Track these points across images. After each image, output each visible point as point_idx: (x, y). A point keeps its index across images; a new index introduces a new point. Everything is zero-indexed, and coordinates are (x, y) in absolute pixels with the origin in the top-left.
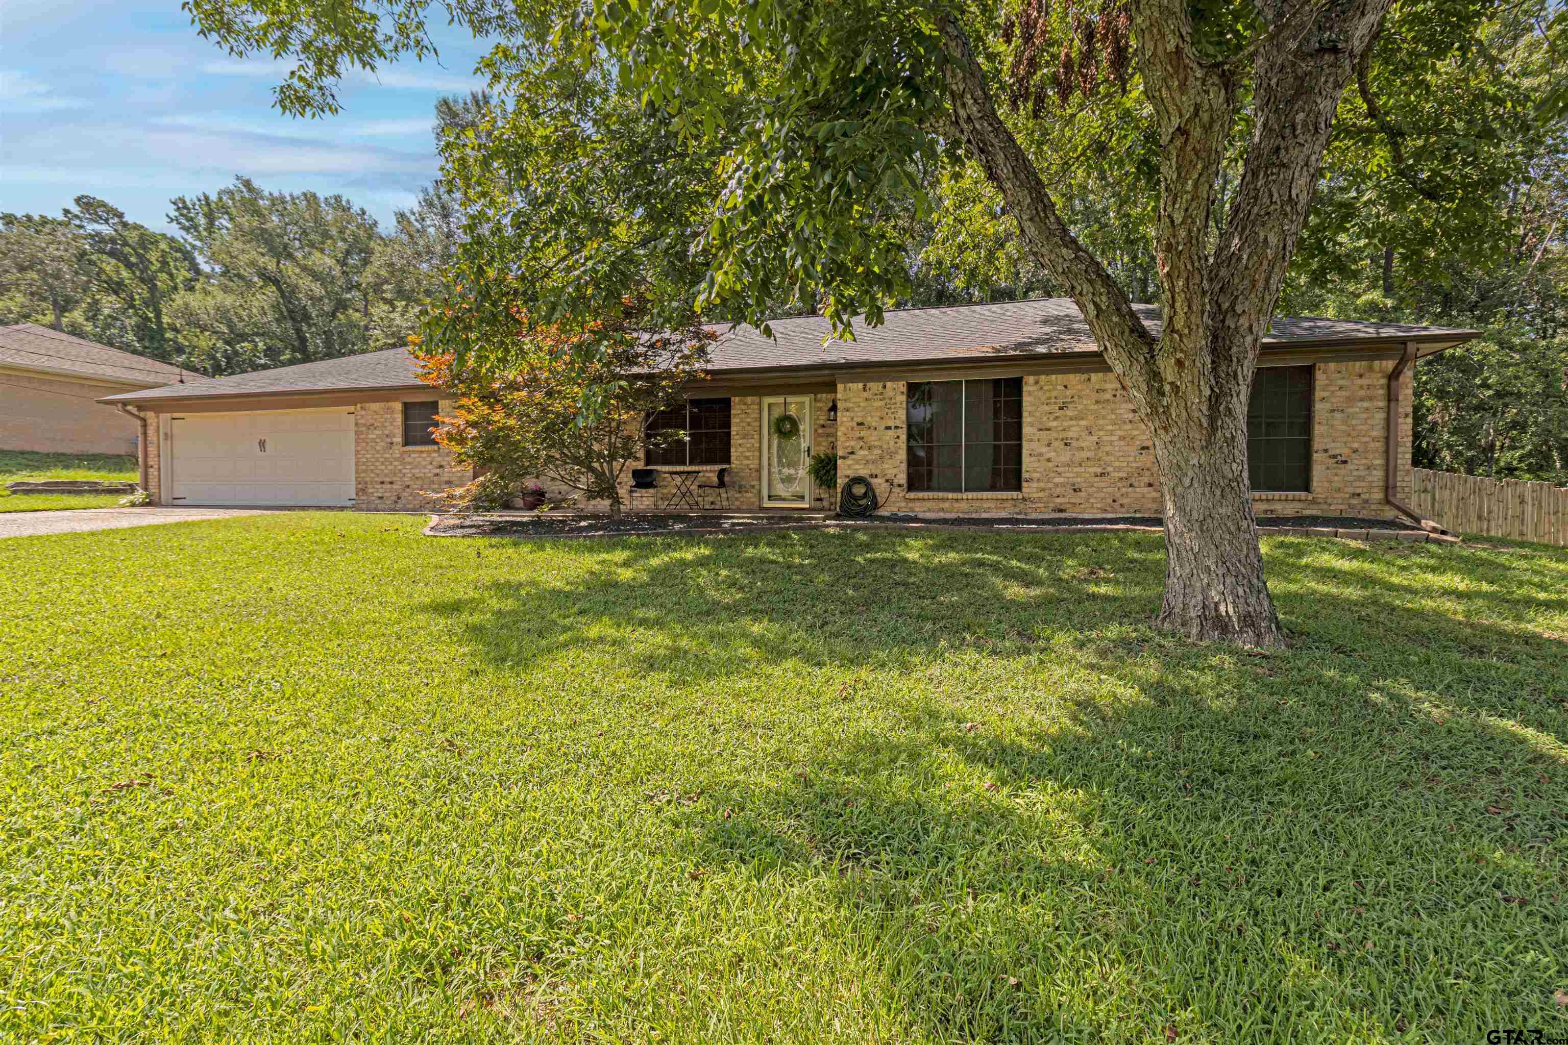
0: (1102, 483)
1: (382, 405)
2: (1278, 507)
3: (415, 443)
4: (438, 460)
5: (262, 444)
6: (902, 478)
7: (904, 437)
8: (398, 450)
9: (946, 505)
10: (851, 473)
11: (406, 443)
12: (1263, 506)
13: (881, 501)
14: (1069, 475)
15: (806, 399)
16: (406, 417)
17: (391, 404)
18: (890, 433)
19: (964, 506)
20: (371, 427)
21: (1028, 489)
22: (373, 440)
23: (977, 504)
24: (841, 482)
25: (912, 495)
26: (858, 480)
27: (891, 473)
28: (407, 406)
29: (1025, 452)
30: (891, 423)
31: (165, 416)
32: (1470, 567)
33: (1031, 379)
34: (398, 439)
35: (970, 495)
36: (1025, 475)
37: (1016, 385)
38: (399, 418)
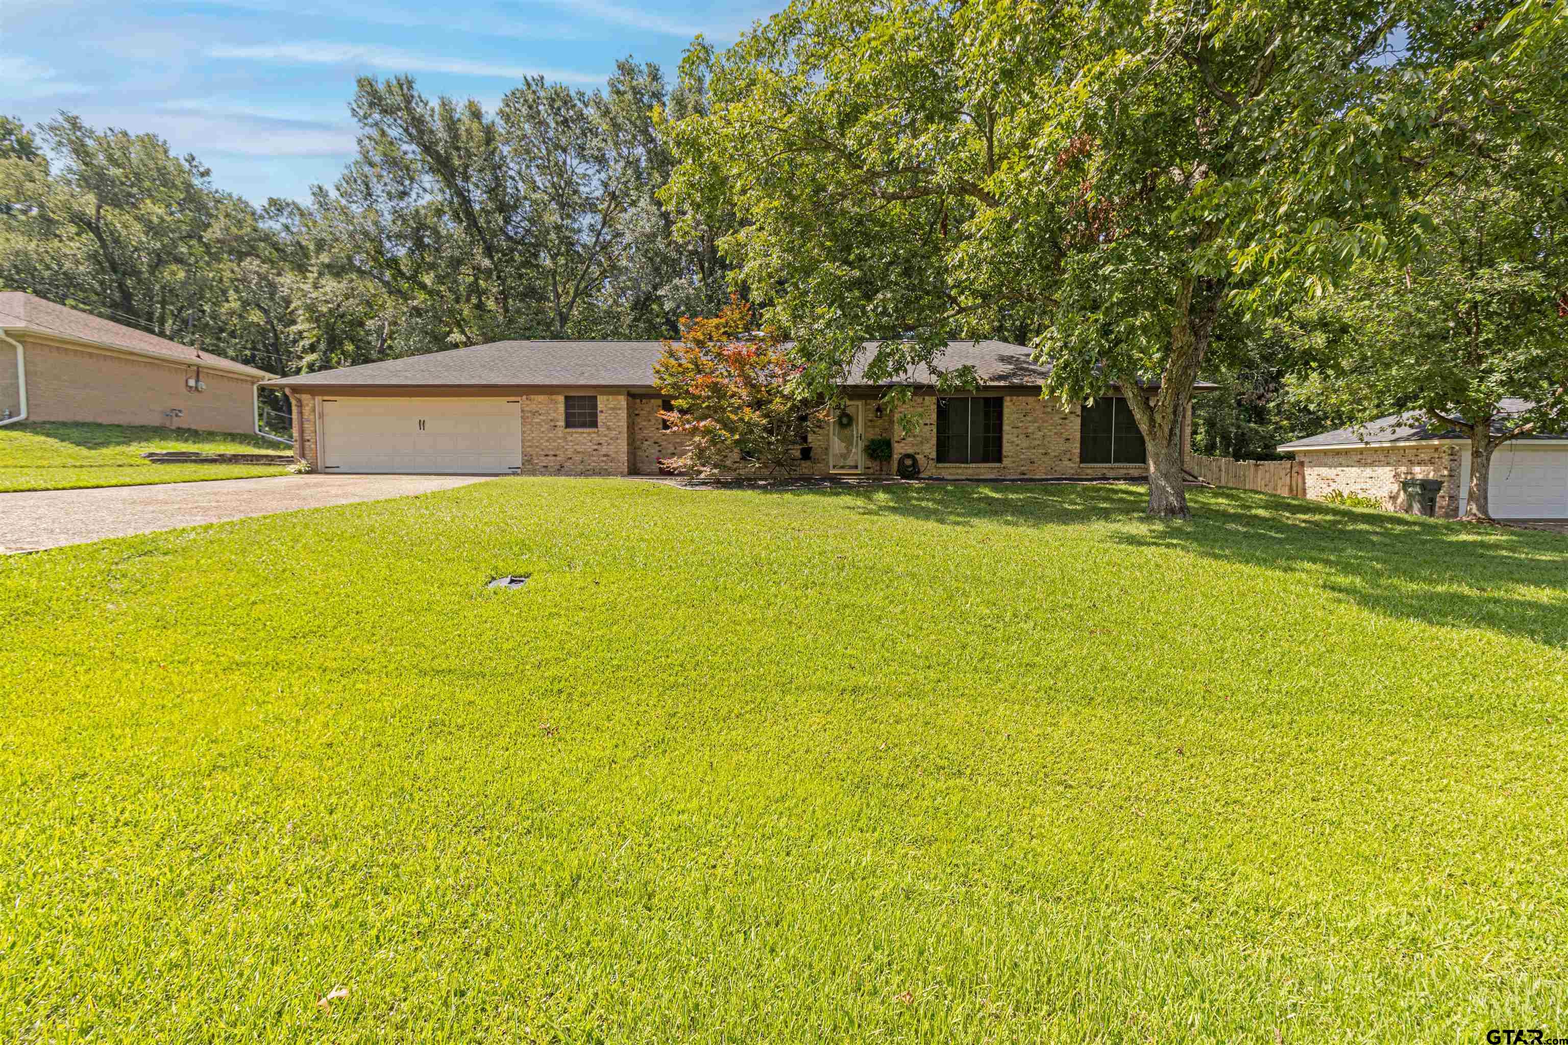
0: (1045, 459)
1: (546, 397)
2: (1131, 471)
3: (574, 426)
4: (597, 439)
5: (422, 424)
6: (934, 455)
7: (935, 430)
8: (561, 431)
9: (960, 471)
10: (903, 451)
11: (568, 425)
12: (1125, 471)
13: (922, 469)
14: (1029, 454)
15: (859, 403)
16: (567, 407)
17: (554, 397)
18: (928, 427)
19: (970, 471)
20: (534, 413)
21: (1006, 462)
22: (538, 424)
23: (978, 471)
24: (896, 457)
25: (940, 465)
26: (908, 456)
27: (927, 452)
28: (567, 398)
29: (1005, 441)
30: (928, 422)
31: (318, 399)
32: (1228, 496)
33: (1008, 398)
34: (562, 423)
35: (974, 465)
36: (1004, 454)
37: (999, 402)
38: (561, 408)
